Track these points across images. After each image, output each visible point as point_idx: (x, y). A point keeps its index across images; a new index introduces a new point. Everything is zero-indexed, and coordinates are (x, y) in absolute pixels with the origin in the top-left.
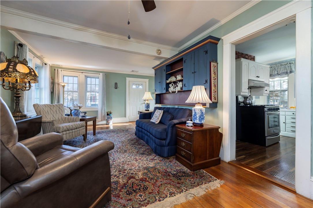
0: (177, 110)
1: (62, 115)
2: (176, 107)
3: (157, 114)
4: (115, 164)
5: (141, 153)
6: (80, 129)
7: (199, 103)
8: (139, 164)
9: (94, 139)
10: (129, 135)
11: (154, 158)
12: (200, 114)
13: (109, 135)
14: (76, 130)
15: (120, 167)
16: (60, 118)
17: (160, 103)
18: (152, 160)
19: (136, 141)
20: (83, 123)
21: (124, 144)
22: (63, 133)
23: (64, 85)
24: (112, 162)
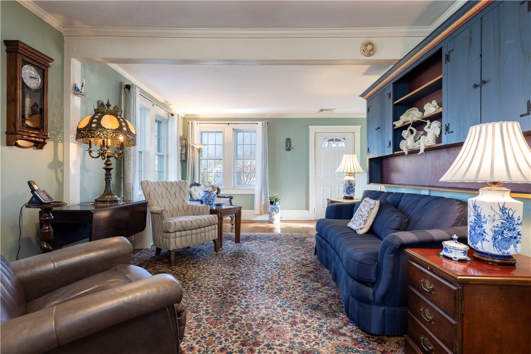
0: (423, 202)
1: (184, 201)
2: (425, 192)
3: (363, 210)
4: (243, 321)
5: (313, 305)
6: (207, 228)
7: (495, 183)
8: (296, 335)
9: (233, 251)
10: (303, 252)
11: (341, 328)
12: (498, 222)
13: (263, 246)
14: (199, 230)
15: (250, 333)
16: (180, 206)
17: (382, 181)
18: (334, 332)
19: (312, 269)
20: (214, 217)
21: (284, 271)
22: (175, 234)
23: (200, 148)
24: (242, 313)
